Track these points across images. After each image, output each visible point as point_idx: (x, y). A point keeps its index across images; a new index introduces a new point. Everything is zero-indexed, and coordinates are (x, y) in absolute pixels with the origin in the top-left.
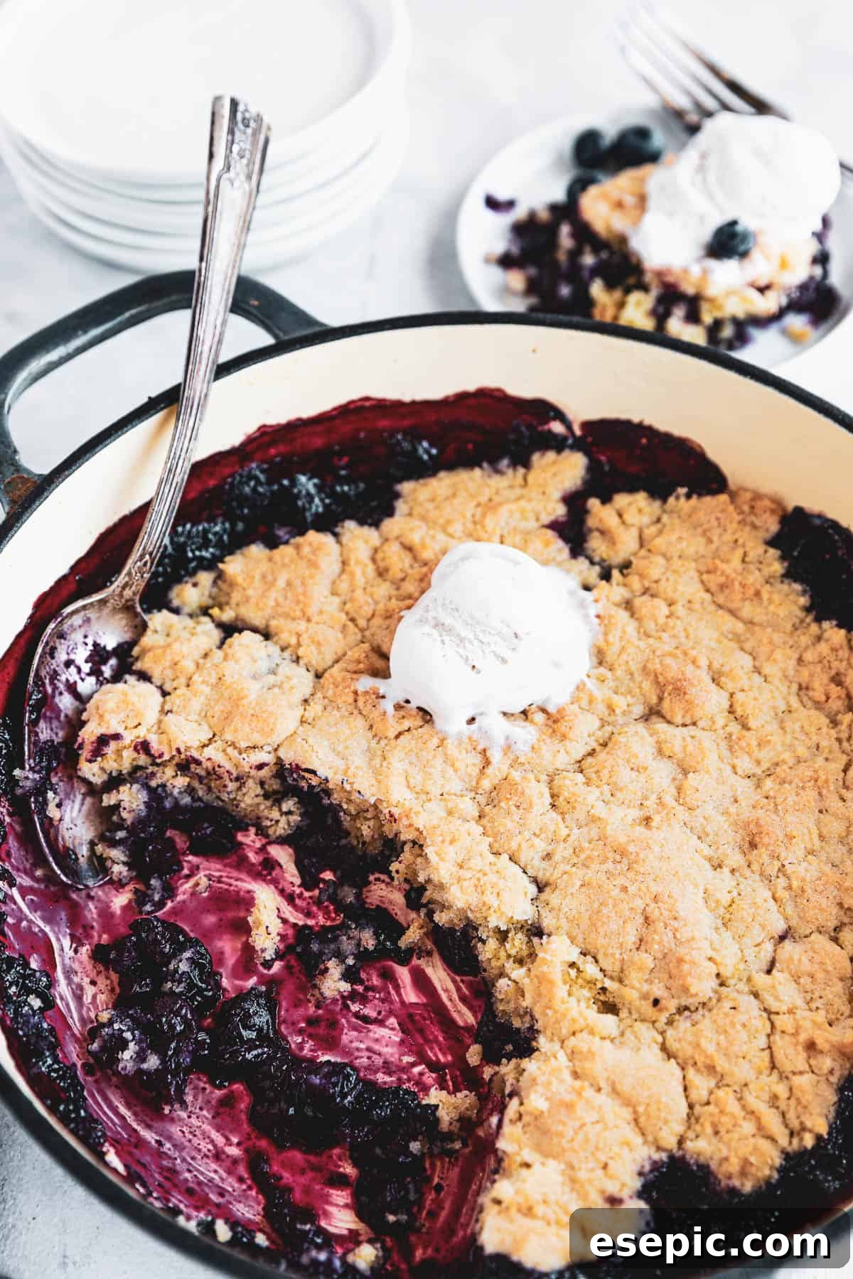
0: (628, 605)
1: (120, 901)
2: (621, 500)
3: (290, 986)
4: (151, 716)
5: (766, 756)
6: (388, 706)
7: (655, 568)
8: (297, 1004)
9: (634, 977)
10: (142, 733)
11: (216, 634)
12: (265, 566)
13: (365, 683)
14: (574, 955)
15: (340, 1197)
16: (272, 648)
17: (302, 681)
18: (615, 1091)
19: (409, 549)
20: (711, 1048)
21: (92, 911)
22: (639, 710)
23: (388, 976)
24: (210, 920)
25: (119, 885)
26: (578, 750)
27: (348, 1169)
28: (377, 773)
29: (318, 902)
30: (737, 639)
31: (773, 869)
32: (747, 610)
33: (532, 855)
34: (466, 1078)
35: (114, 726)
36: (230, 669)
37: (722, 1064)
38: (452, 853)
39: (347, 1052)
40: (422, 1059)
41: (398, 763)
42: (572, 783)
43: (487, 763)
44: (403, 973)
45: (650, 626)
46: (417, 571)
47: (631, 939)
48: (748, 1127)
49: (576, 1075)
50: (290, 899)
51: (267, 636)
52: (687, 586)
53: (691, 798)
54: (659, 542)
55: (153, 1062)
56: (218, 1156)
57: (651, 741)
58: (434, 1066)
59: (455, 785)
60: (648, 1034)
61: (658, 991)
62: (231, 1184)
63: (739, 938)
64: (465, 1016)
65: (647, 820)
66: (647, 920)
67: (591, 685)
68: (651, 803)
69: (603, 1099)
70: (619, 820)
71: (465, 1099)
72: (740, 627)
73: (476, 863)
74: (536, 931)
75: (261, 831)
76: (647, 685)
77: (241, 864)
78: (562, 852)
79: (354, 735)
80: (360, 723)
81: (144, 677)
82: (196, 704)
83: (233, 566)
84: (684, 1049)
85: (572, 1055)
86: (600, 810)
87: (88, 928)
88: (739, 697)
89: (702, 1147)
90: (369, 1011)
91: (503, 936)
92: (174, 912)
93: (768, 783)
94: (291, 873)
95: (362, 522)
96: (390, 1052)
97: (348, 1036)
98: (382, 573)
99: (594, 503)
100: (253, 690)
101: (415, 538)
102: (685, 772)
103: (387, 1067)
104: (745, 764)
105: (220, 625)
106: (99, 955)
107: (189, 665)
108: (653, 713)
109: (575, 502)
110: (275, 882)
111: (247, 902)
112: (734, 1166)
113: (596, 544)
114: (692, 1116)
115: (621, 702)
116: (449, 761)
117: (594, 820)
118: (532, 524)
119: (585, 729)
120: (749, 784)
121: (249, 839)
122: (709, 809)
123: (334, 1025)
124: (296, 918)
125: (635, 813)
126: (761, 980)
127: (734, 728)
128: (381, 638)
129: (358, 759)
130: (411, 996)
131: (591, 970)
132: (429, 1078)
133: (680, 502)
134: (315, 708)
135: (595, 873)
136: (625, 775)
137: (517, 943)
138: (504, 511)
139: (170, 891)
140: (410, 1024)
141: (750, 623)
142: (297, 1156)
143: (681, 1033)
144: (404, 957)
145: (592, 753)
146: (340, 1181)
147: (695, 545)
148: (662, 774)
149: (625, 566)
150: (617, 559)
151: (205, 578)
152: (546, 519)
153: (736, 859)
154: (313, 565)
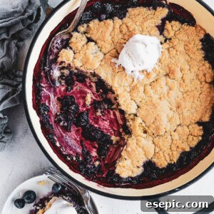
0: (168, 49)
1: (63, 89)
2: (173, 22)
3: (91, 111)
4: (71, 59)
5: (186, 89)
6: (117, 66)
7: (175, 42)
8: (92, 114)
9: (151, 128)
10: (69, 62)
11: (86, 40)
12: (97, 26)
13: (114, 60)
14: (141, 122)
15: (95, 150)
16: (96, 47)
17: (101, 56)
18: (143, 148)
19: (127, 27)
20: (160, 144)
21: (58, 90)
22: (164, 74)
23: (109, 112)
24: (79, 95)
25: (63, 86)
26: (151, 81)
27: (97, 146)
28: (113, 80)
29: (99, 96)
30: (188, 61)
31: (180, 113)
32: (191, 56)
33: (138, 101)
34: (119, 134)
35: (64, 60)
36: (87, 51)
37: (162, 147)
38: (123, 99)
39: (99, 125)
40: (112, 128)
41: (117, 78)
42: (148, 88)
43: (133, 81)
44: (112, 112)
45: (171, 56)
46: (128, 34)
47: (152, 122)
48: (163, 159)
49: (137, 144)
50: (94, 94)
51: (96, 43)
52: (181, 48)
53: (170, 95)
54: (178, 36)
55: (66, 124)
56: (75, 139)
57: (165, 81)
58: (114, 130)
59: (127, 84)
60: (151, 138)
61: (154, 132)
62: (77, 145)
63: (171, 124)
64: (121, 122)
65: (160, 98)
66: (156, 119)
67: (157, 67)
68: (162, 95)
69: (140, 150)
70: (155, 97)
71: (118, 138)
72: (189, 59)
73: (127, 102)
74: (136, 115)
75: (90, 79)
76: (167, 70)
77: (86, 85)
78: (144, 101)
79: (109, 70)
80: (111, 68)
81: (71, 48)
82: (80, 58)
83: (91, 24)
84: (156, 143)
85: (137, 140)
86: (152, 95)
87: (57, 93)
88: (185, 76)
89: (155, 160)
90: (104, 118)
91: (130, 115)
92: (72, 93)
93: (185, 95)
94: (94, 89)
95: (119, 18)
96: (107, 126)
97: (100, 122)
98: (121, 32)
99: (167, 22)
100: (91, 57)
101: (129, 25)
102: (170, 89)
103: (106, 129)
104: (182, 90)
105: (87, 38)
106: (58, 99)
107: (80, 48)
108: (167, 75)
109: (164, 20)
110: (91, 90)
111: (86, 93)
112: (159, 164)
113: (165, 33)
114: (155, 155)
115: (161, 71)
116: (126, 80)
117: (151, 96)
118: (153, 25)
119: (153, 77)
120: (181, 93)
121: (88, 80)
122: (172, 98)
123: (98, 120)
124: (94, 98)
125: (158, 96)
126: (173, 133)
127: (182, 81)
128: (118, 48)
129: (109, 76)
130: (112, 117)
131: (144, 125)
132: (113, 132)
133: (185, 26)
134: (103, 63)
135: (149, 108)
136: (159, 88)
137: (132, 116)
138: (149, 21)
139: (72, 89)
140: (111, 122)
141: (191, 58)
142: (88, 142)
143: (156, 140)
144: (112, 110)
145: (154, 82)
146: (95, 147)
147: (185, 38)
148: (166, 89)
149: (170, 39)
150: (169, 37)
151: (85, 25)
152: (157, 24)
153: (175, 109)
154: (107, 28)
